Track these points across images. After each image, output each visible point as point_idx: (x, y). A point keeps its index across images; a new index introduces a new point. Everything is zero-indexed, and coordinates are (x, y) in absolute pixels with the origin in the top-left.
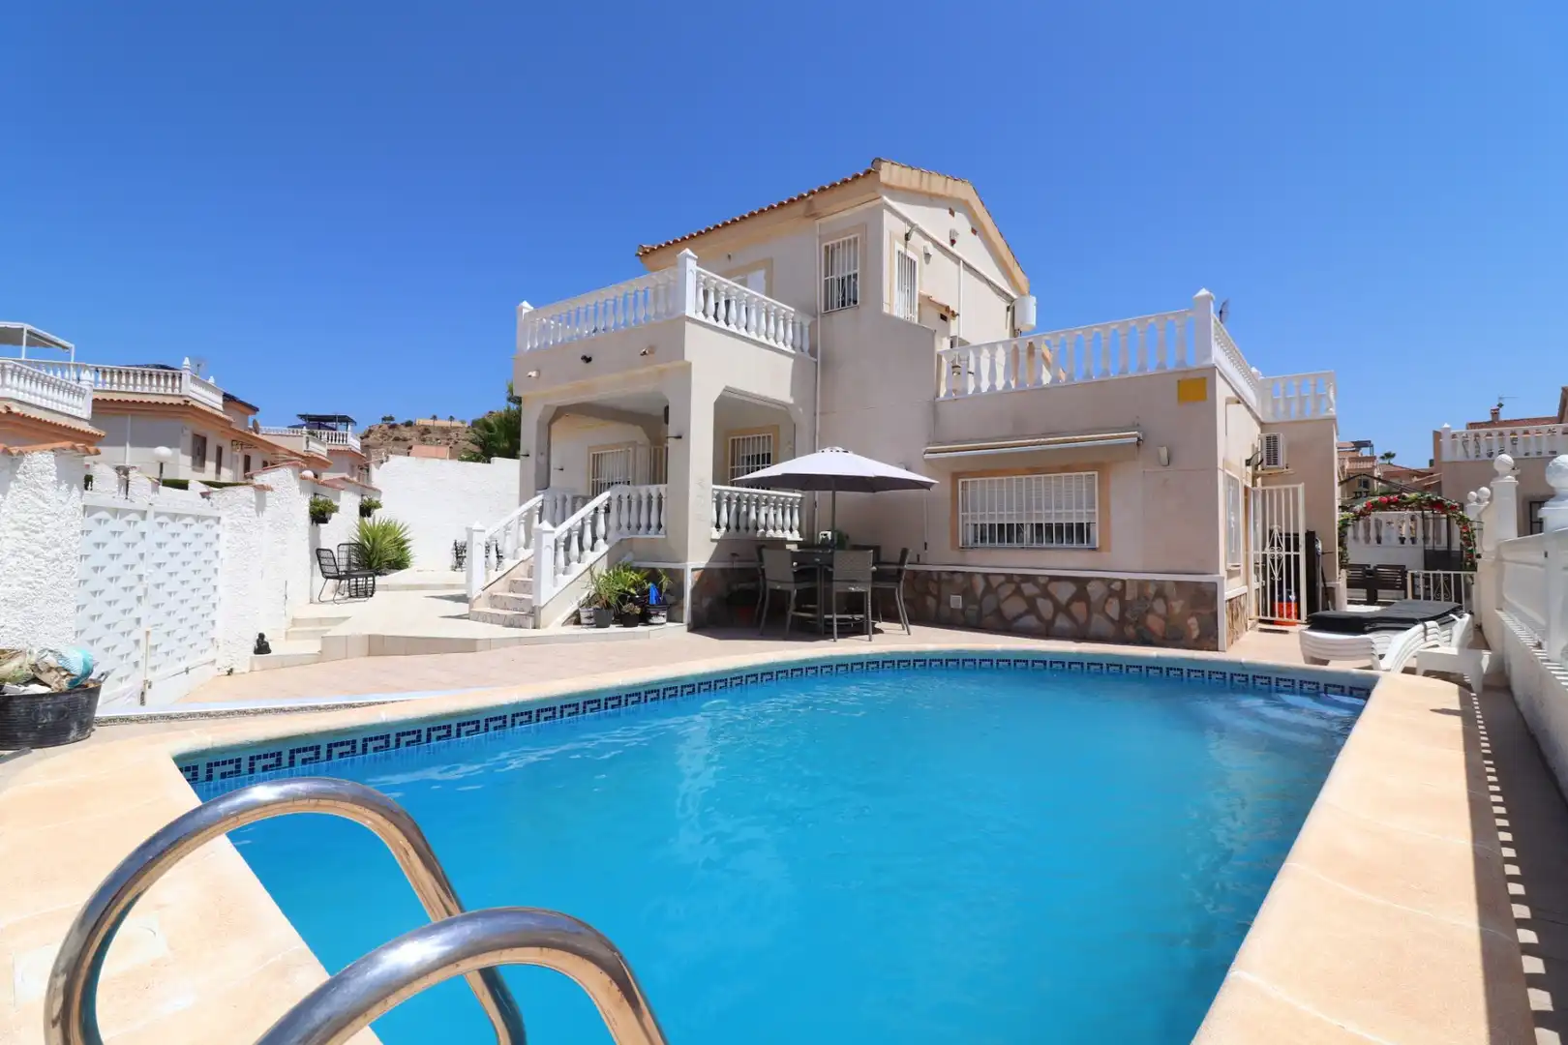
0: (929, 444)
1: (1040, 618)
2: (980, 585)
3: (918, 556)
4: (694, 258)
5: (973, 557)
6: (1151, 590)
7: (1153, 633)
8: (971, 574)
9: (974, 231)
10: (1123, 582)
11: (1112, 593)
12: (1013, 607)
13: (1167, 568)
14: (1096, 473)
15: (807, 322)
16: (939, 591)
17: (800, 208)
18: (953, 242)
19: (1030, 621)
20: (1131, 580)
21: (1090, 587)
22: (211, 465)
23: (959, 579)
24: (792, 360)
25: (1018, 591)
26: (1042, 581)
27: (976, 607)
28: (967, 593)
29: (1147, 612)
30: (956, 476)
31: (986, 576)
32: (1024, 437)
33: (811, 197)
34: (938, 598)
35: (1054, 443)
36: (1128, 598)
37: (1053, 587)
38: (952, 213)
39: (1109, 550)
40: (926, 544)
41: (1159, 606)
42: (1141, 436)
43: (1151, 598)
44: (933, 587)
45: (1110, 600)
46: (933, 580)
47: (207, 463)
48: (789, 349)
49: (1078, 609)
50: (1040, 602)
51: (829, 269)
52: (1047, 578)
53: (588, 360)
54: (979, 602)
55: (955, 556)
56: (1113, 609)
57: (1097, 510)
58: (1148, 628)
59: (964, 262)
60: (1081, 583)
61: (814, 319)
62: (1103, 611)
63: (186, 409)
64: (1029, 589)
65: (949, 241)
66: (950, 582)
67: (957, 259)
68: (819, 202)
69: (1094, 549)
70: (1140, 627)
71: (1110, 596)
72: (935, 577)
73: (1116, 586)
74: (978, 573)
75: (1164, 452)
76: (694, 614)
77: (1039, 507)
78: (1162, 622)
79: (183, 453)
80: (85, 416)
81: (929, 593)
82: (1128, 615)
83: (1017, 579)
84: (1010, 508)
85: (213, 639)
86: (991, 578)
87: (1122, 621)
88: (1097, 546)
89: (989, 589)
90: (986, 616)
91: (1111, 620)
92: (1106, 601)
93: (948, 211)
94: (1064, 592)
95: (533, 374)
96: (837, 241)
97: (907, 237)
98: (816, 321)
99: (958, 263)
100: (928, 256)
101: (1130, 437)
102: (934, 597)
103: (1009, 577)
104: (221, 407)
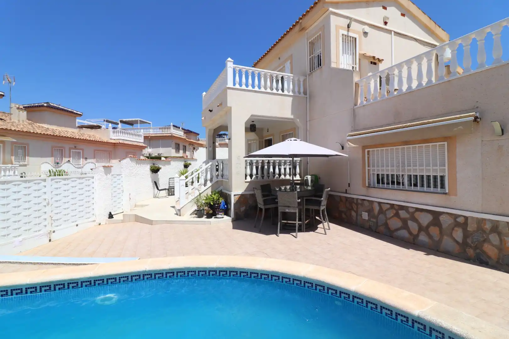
0: (352, 131)
1: (410, 233)
2: (377, 208)
3: (346, 190)
4: (231, 61)
5: (374, 192)
6: (488, 226)
7: (489, 258)
8: (372, 202)
9: (403, 15)
10: (466, 218)
11: (457, 224)
12: (395, 223)
13: (500, 212)
14: (446, 143)
15: (302, 79)
16: (357, 208)
17: (297, 28)
18: (386, 23)
19: (403, 233)
20: (472, 218)
21: (442, 218)
22: (181, 152)
23: (366, 204)
24: (291, 98)
25: (397, 215)
26: (411, 210)
27: (375, 220)
28: (370, 211)
29: (485, 241)
30: (364, 148)
31: (379, 203)
32: (400, 123)
33: (300, 21)
34: (356, 212)
35: (416, 125)
36: (469, 229)
37: (417, 214)
38: (385, 8)
39: (456, 195)
40: (349, 184)
41: (494, 238)
42: (478, 115)
43: (488, 232)
44: (355, 207)
45: (456, 229)
46: (354, 203)
47: (180, 151)
48: (291, 94)
49: (434, 231)
50: (410, 223)
51: (311, 53)
52: (414, 209)
53: (211, 111)
54: (376, 217)
55: (363, 191)
56: (458, 234)
57: (446, 168)
58: (484, 252)
59: (394, 32)
60: (436, 215)
61: (305, 77)
62: (451, 236)
63: (172, 137)
64: (403, 214)
65: (383, 23)
66: (362, 205)
67: (389, 32)
68: (304, 22)
69: (446, 194)
70: (478, 251)
71: (456, 226)
72: (355, 202)
73: (460, 220)
74: (376, 202)
75: (497, 126)
76: (236, 214)
77: (409, 165)
78: (496, 251)
79: (173, 149)
80: (142, 142)
81: (352, 209)
82: (469, 241)
83: (397, 207)
84: (393, 166)
85: (93, 214)
86: (382, 205)
87: (464, 244)
88: (447, 191)
89: (381, 211)
90: (380, 226)
91: (457, 242)
92: (453, 229)
93: (382, 8)
94: (425, 219)
95: (203, 118)
96: (313, 38)
97: (349, 26)
98: (307, 78)
99: (391, 34)
100: (365, 34)
101: (469, 117)
102: (355, 211)
103: (392, 206)
104: (183, 135)
